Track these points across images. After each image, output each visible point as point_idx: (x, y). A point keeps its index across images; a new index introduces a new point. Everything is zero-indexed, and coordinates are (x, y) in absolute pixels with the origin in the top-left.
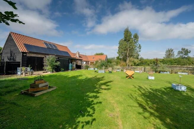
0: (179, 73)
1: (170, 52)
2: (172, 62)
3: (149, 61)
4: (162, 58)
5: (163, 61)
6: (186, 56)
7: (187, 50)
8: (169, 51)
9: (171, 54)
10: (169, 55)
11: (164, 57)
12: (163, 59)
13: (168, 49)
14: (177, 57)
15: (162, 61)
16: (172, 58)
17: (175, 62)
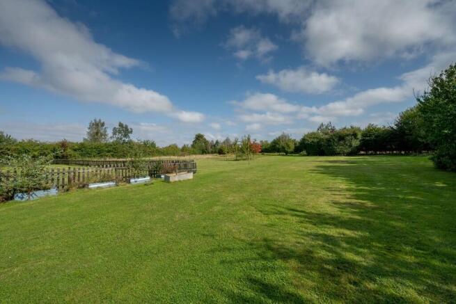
0: (92, 186)
1: (97, 128)
2: (103, 151)
3: (37, 148)
4: (81, 141)
5: (81, 148)
6: (127, 140)
7: (126, 127)
8: (97, 125)
9: (102, 131)
10: (97, 133)
11: (85, 139)
12: (82, 144)
13: (95, 120)
14: (112, 141)
15: (79, 149)
16: (103, 142)
17: (109, 151)
